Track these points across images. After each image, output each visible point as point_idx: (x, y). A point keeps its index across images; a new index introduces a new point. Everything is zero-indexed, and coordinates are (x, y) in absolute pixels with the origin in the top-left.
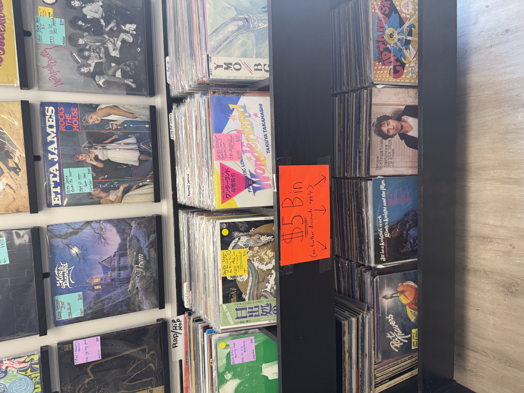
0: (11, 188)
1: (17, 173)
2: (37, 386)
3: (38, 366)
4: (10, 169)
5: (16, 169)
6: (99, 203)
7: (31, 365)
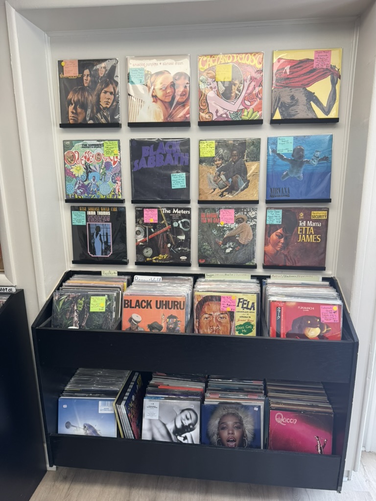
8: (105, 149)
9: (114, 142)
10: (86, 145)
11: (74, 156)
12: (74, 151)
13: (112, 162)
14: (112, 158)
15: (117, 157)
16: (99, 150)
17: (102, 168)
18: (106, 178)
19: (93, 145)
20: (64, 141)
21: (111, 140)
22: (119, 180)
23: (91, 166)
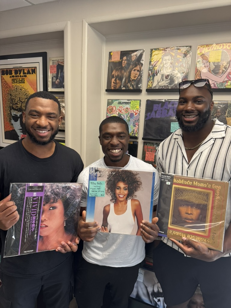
8: (131, 105)
9: (137, 101)
10: (120, 102)
11: (113, 109)
12: (113, 106)
13: (135, 114)
14: (135, 111)
15: (138, 111)
16: (128, 106)
17: (128, 117)
18: (129, 123)
19: (124, 102)
20: (108, 100)
21: (136, 100)
22: (137, 125)
23: (122, 115)
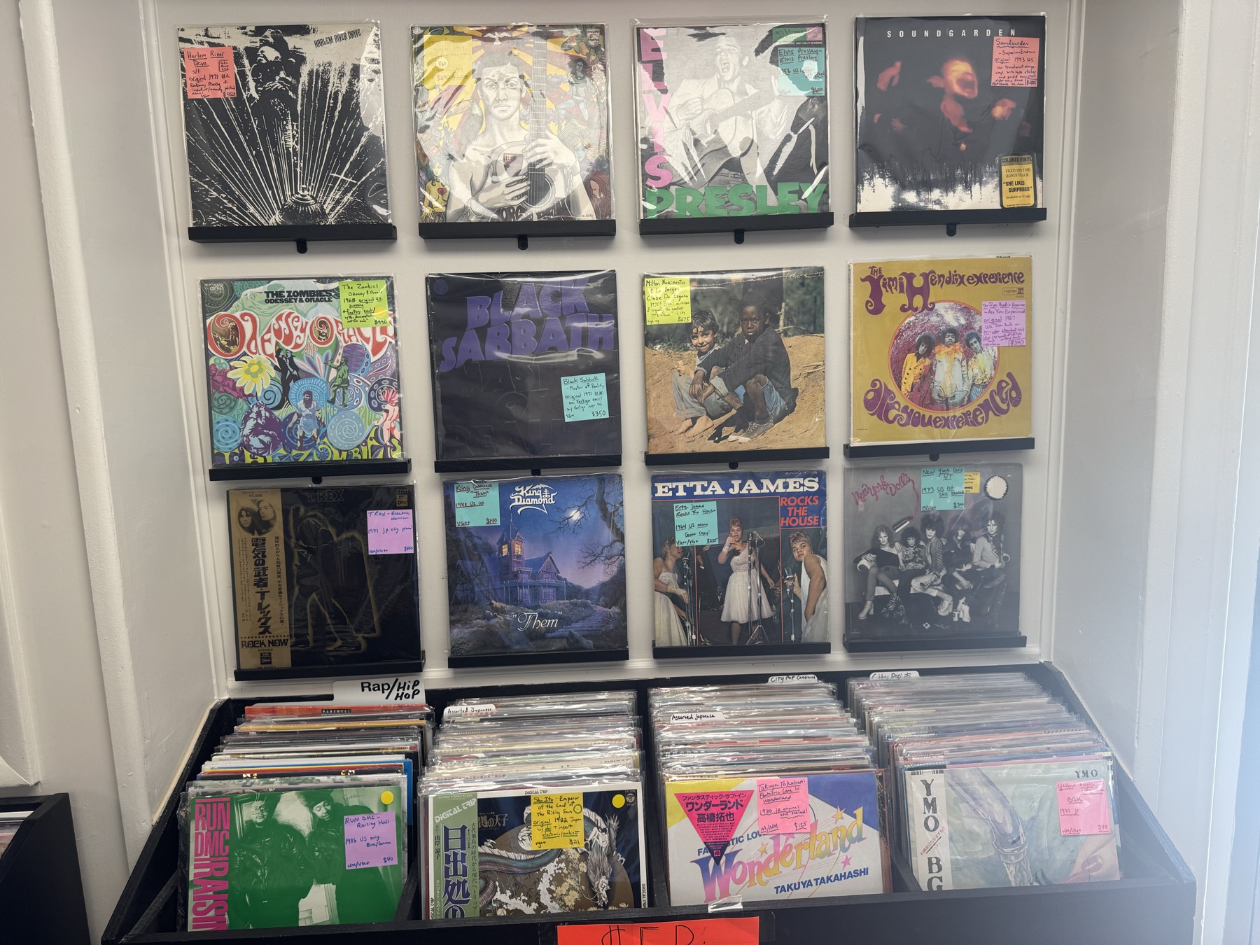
0: (689, 429)
1: (712, 438)
2: (344, 455)
3: (380, 456)
4: (719, 429)
5: (717, 436)
6: (655, 556)
7: (385, 447)
8: (345, 306)
9: (372, 283)
10: (279, 294)
11: (237, 330)
12: (237, 315)
13: (369, 347)
14: (367, 332)
15: (384, 331)
16: (323, 310)
17: (336, 364)
18: (348, 395)
19: (302, 293)
20: (203, 283)
21: (363, 278)
22: (391, 402)
23: (296, 360)
